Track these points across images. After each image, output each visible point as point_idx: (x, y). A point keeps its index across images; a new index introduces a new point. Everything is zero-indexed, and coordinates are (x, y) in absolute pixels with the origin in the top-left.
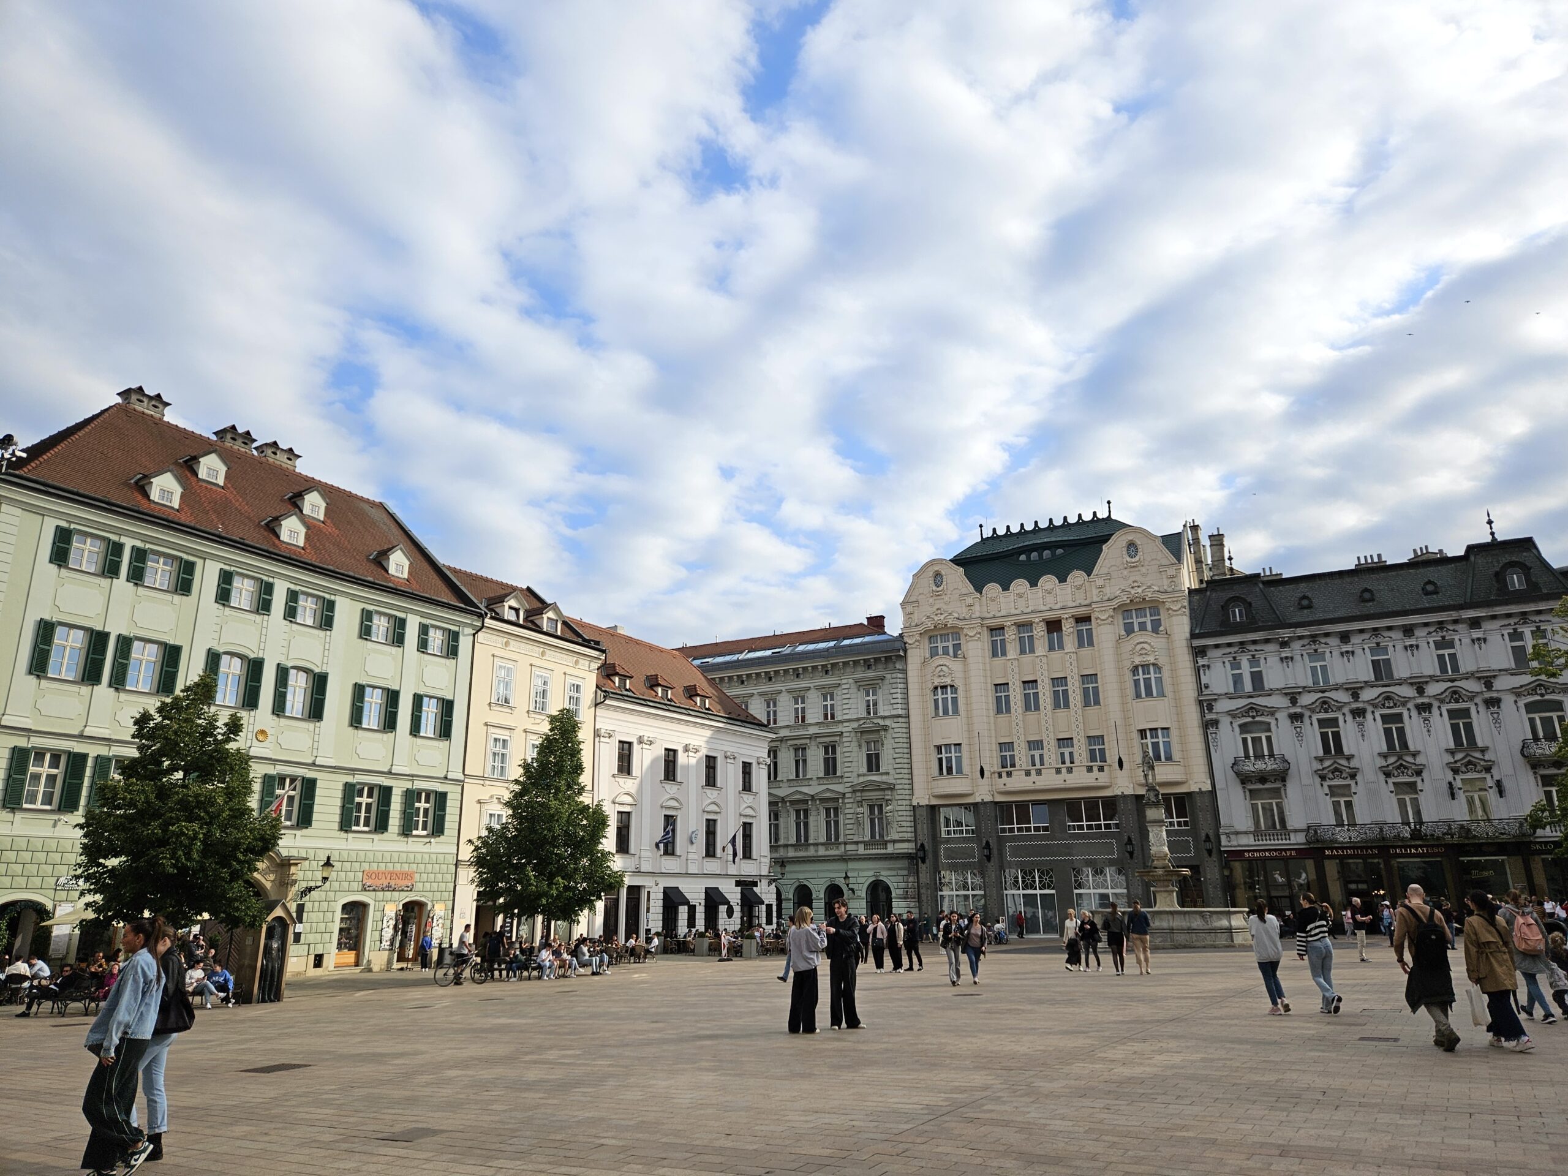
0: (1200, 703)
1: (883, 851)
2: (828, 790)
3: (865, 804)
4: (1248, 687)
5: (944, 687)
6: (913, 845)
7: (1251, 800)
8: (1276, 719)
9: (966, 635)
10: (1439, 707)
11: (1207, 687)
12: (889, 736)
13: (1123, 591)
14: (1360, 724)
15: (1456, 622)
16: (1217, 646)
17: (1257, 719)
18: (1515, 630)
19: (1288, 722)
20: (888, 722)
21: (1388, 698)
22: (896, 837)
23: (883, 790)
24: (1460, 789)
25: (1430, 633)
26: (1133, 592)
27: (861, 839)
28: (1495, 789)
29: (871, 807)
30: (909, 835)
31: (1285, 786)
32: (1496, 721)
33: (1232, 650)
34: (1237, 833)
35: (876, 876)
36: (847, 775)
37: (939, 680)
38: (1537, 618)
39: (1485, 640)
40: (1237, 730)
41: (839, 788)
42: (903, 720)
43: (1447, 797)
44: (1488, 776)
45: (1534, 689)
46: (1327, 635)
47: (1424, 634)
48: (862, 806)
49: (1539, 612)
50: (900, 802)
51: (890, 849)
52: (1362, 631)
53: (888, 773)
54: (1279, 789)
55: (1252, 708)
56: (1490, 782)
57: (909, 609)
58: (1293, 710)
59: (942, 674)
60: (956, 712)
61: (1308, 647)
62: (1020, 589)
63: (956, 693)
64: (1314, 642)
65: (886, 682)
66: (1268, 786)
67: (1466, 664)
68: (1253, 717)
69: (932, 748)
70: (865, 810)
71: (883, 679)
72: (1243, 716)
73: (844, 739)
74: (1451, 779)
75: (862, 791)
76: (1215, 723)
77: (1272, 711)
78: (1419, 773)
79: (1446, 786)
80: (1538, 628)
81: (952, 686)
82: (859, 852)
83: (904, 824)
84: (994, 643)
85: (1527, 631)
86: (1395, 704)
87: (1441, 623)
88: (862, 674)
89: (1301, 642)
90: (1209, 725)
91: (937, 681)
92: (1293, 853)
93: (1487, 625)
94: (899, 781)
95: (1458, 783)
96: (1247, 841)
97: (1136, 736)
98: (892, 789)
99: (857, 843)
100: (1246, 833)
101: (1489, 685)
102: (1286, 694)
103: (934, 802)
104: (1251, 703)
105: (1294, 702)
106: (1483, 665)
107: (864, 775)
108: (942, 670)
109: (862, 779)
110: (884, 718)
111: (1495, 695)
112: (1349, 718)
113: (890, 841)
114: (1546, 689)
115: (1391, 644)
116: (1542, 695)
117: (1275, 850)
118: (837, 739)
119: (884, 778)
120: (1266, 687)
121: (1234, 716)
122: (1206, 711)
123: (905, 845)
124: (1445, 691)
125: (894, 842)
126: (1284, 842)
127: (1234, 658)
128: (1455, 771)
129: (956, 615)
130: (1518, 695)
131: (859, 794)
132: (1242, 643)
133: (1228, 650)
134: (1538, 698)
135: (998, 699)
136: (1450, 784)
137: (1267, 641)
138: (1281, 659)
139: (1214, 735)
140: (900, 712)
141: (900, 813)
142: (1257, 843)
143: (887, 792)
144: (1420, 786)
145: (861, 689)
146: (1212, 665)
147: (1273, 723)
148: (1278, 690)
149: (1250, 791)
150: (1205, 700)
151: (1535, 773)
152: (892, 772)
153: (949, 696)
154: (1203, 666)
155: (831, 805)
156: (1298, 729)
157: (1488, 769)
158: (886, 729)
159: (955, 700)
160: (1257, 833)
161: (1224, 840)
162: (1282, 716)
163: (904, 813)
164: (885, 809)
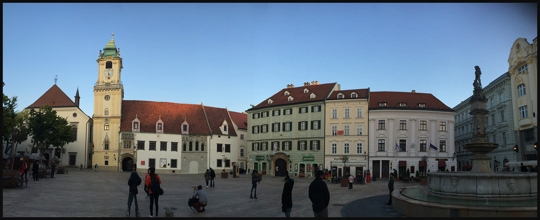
2: (492, 129)
3: (501, 133)
5: (521, 86)
9: (527, 63)
12: (506, 108)
20: (506, 103)
22: (509, 143)
23: (504, 127)
29: (503, 133)
30: (513, 142)
35: (505, 157)
36: (496, 124)
37: (518, 83)
41: (495, 129)
42: (510, 101)
48: (500, 133)
50: (510, 131)
51: (508, 147)
53: (506, 121)
57: (510, 62)
59: (519, 81)
60: (525, 94)
63: (524, 87)
65: (505, 90)
69: (518, 109)
70: (501, 135)
71: (504, 89)
73: (496, 112)
81: (523, 84)
82: (500, 149)
83: (511, 138)
88: (499, 89)
91: (518, 84)
94: (509, 123)
98: (507, 126)
103: (521, 129)
107: (500, 123)
108: (519, 79)
110: (505, 102)
118: (494, 112)
119: (505, 123)
123: (512, 146)
125: (509, 145)
129: (523, 57)
131: (498, 130)
140: (508, 99)
141: (510, 135)
143: (506, 128)
145: (499, 94)
152: (508, 120)
153: (522, 88)
155: (494, 134)
158: (505, 106)
159: (524, 89)
163: (511, 134)
164: (506, 133)
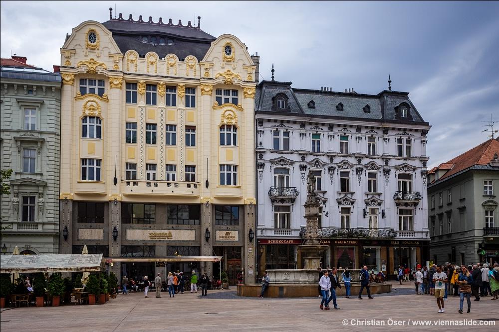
0: (256, 153)
1: (35, 230)
4: (282, 147)
5: (92, 117)
6: (58, 227)
7: (275, 211)
8: (293, 168)
9: (111, 83)
10: (365, 171)
11: (261, 144)
12: (44, 148)
13: (221, 75)
14: (332, 175)
15: (378, 128)
16: (269, 121)
17: (284, 166)
18: (401, 137)
19: (299, 170)
20: (45, 137)
21: (345, 163)
22: (46, 220)
23: (38, 186)
24: (368, 213)
25: (367, 132)
26: (227, 77)
27: (16, 221)
28: (381, 214)
29: (25, 199)
30: (55, 220)
31: (293, 205)
32: (387, 181)
33: (277, 124)
34: (267, 229)
35: (27, 248)
37: (89, 112)
38: (409, 133)
39: (389, 140)
40: (273, 171)
43: (363, 216)
44: (379, 207)
45: (403, 168)
46: (323, 124)
47: (365, 132)
49: (411, 130)
50: (50, 196)
51: (40, 229)
52: (339, 125)
53: (42, 175)
54: (289, 207)
55: (282, 160)
56: (380, 211)
57: (68, 54)
58: (302, 164)
59: (92, 107)
60: (99, 136)
61: (313, 129)
62: (152, 59)
63: (100, 123)
64: (317, 127)
66: (285, 204)
67: (379, 151)
68: (282, 165)
69: (79, 160)
70: (20, 199)
72: (277, 164)
73: (5, 145)
74: (365, 207)
75: (19, 185)
76: (263, 165)
77: (292, 163)
78: (352, 203)
79: (362, 211)
80: (409, 137)
81: (98, 118)
82: (13, 230)
83: (51, 212)
84: (128, 93)
85: (405, 138)
86: (348, 167)
87: (372, 128)
89: (311, 127)
90: (259, 166)
92: (292, 242)
93: (391, 133)
94: (50, 181)
95: (367, 210)
96: (270, 234)
97: (218, 168)
98: (44, 186)
99: (12, 223)
100: (271, 229)
101: (387, 163)
102: (300, 154)
104: (282, 157)
105: (303, 159)
106: (386, 153)
107: (21, 174)
108: (92, 105)
109: (19, 177)
110: (40, 132)
111: (388, 168)
112: (327, 171)
113: (40, 223)
114: (408, 168)
115: (350, 135)
116: (406, 171)
117: (284, 240)
119: (38, 178)
120: (291, 149)
121: (272, 163)
122: (258, 158)
123: (53, 227)
124: (369, 163)
125: (44, 224)
126: (288, 235)
127: (277, 129)
128: (367, 204)
129: (105, 67)
130: (397, 169)
131: (16, 188)
132: (282, 121)
133: (274, 124)
134: (404, 172)
135: (128, 133)
136: (364, 210)
137: (295, 122)
138: (300, 134)
139: (261, 173)
140: (54, 130)
142: (275, 235)
143: (41, 188)
144: (352, 210)
145: (23, 107)
146: (265, 131)
147: (292, 169)
148: (296, 151)
149: (275, 206)
150: (259, 152)
151: (398, 208)
152: (45, 174)
153: (95, 124)
154: (261, 131)
156: (303, 175)
157: (380, 204)
158: (43, 141)
159: (99, 128)
160: (276, 230)
161: (259, 234)
162: (297, 166)
163: (52, 204)
164: (37, 200)
